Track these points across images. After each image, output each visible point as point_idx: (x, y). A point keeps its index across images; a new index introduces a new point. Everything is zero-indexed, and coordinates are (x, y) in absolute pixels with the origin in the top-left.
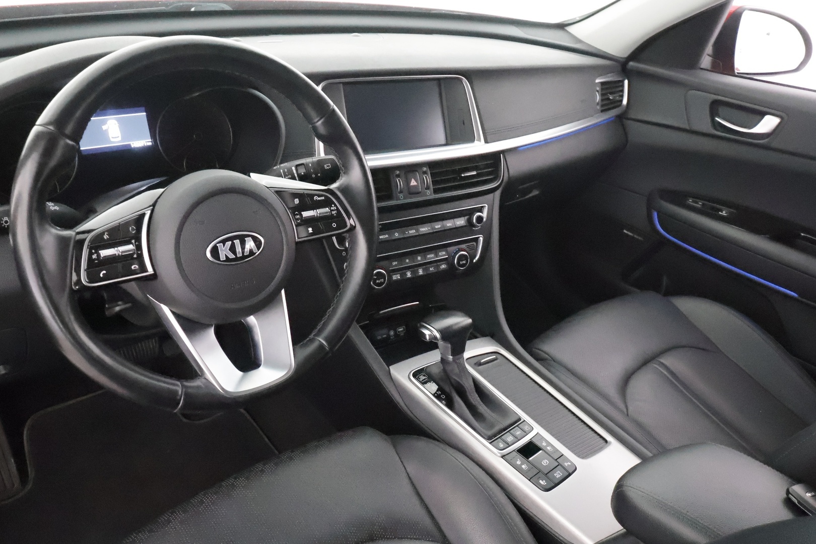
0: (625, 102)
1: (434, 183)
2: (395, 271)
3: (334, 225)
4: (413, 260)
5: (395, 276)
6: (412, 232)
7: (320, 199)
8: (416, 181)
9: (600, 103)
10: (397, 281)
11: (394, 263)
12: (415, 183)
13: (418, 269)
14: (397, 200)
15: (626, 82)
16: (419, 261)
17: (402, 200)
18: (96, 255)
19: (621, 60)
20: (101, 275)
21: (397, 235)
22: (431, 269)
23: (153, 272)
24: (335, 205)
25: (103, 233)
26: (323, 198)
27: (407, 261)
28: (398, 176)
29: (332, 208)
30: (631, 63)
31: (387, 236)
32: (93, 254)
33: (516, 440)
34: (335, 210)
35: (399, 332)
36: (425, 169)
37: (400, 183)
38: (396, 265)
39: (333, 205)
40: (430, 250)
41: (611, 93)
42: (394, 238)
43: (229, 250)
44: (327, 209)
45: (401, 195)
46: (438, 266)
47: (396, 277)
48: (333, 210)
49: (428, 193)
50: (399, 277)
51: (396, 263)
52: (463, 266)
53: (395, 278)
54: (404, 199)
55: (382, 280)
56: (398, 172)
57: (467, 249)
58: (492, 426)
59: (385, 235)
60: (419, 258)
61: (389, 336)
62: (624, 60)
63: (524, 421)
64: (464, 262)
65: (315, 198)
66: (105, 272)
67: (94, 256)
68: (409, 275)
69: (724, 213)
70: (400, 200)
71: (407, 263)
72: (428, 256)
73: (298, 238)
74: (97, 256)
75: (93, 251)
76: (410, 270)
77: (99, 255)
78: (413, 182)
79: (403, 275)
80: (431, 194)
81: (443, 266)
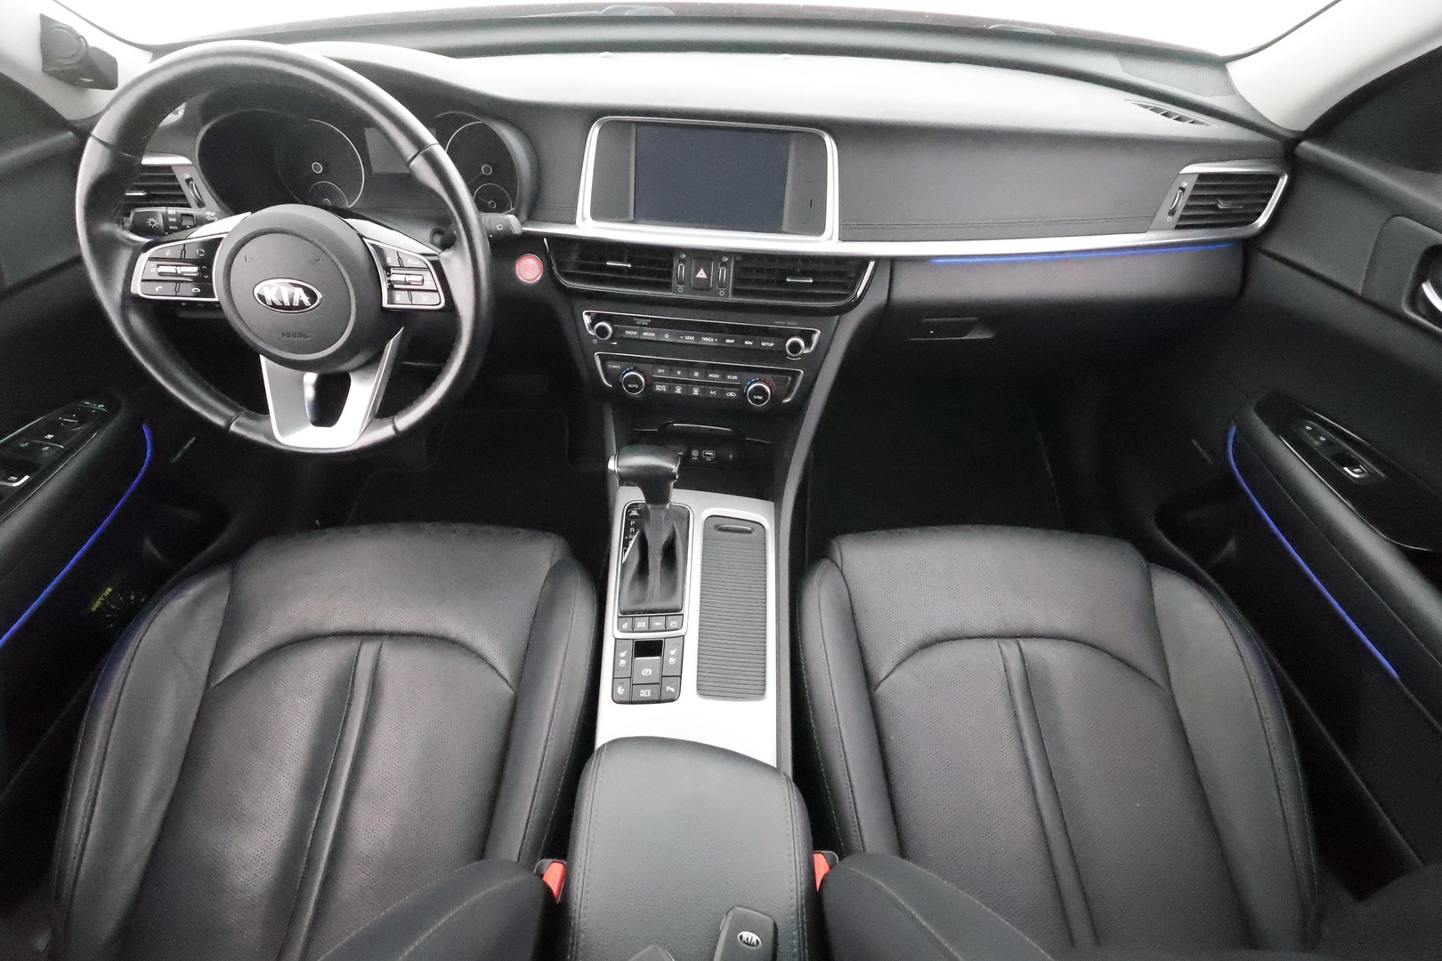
0: (1262, 221)
1: (737, 280)
2: (661, 381)
4: (689, 374)
5: (659, 386)
6: (690, 339)
8: (708, 274)
9: (1179, 212)
10: (662, 393)
11: (659, 371)
12: (704, 276)
14: (673, 291)
15: (1283, 182)
16: (696, 378)
19: (1287, 134)
21: (666, 336)
22: (712, 392)
27: (680, 373)
28: (683, 261)
30: (1305, 145)
31: (654, 334)
33: (647, 629)
35: (705, 455)
36: (726, 259)
37: (680, 269)
38: (661, 374)
40: (713, 368)
41: (1224, 198)
42: (662, 340)
45: (681, 287)
46: (724, 392)
47: (660, 388)
49: (724, 293)
50: (664, 390)
51: (662, 371)
52: (757, 401)
53: (657, 390)
54: (684, 293)
55: (637, 386)
56: (684, 256)
57: (773, 383)
58: (641, 600)
59: (652, 332)
60: (696, 374)
62: (1292, 136)
63: (683, 615)
64: (760, 398)
68: (679, 391)
69: (1354, 474)
70: (678, 292)
71: (678, 376)
72: (710, 376)
76: (670, 384)
78: (702, 274)
79: (671, 388)
80: (727, 295)
81: (731, 394)
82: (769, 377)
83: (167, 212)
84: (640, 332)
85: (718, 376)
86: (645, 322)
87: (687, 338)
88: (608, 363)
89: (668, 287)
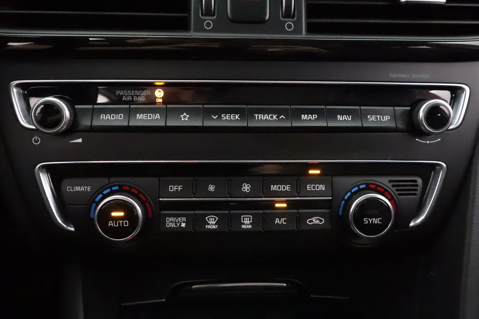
5: (171, 219)
10: (178, 232)
11: (173, 188)
13: (239, 215)
22: (277, 221)
27: (211, 188)
38: (176, 194)
47: (176, 222)
49: (289, 26)
50: (183, 225)
51: (180, 188)
52: (372, 229)
53: (173, 226)
57: (393, 191)
59: (153, 112)
60: (246, 188)
64: (376, 221)
68: (212, 223)
71: (210, 194)
72: (274, 188)
76: (218, 212)
80: (297, 30)
81: (315, 221)
82: (384, 181)
85: (287, 188)
87: (226, 117)
89: (184, 25)
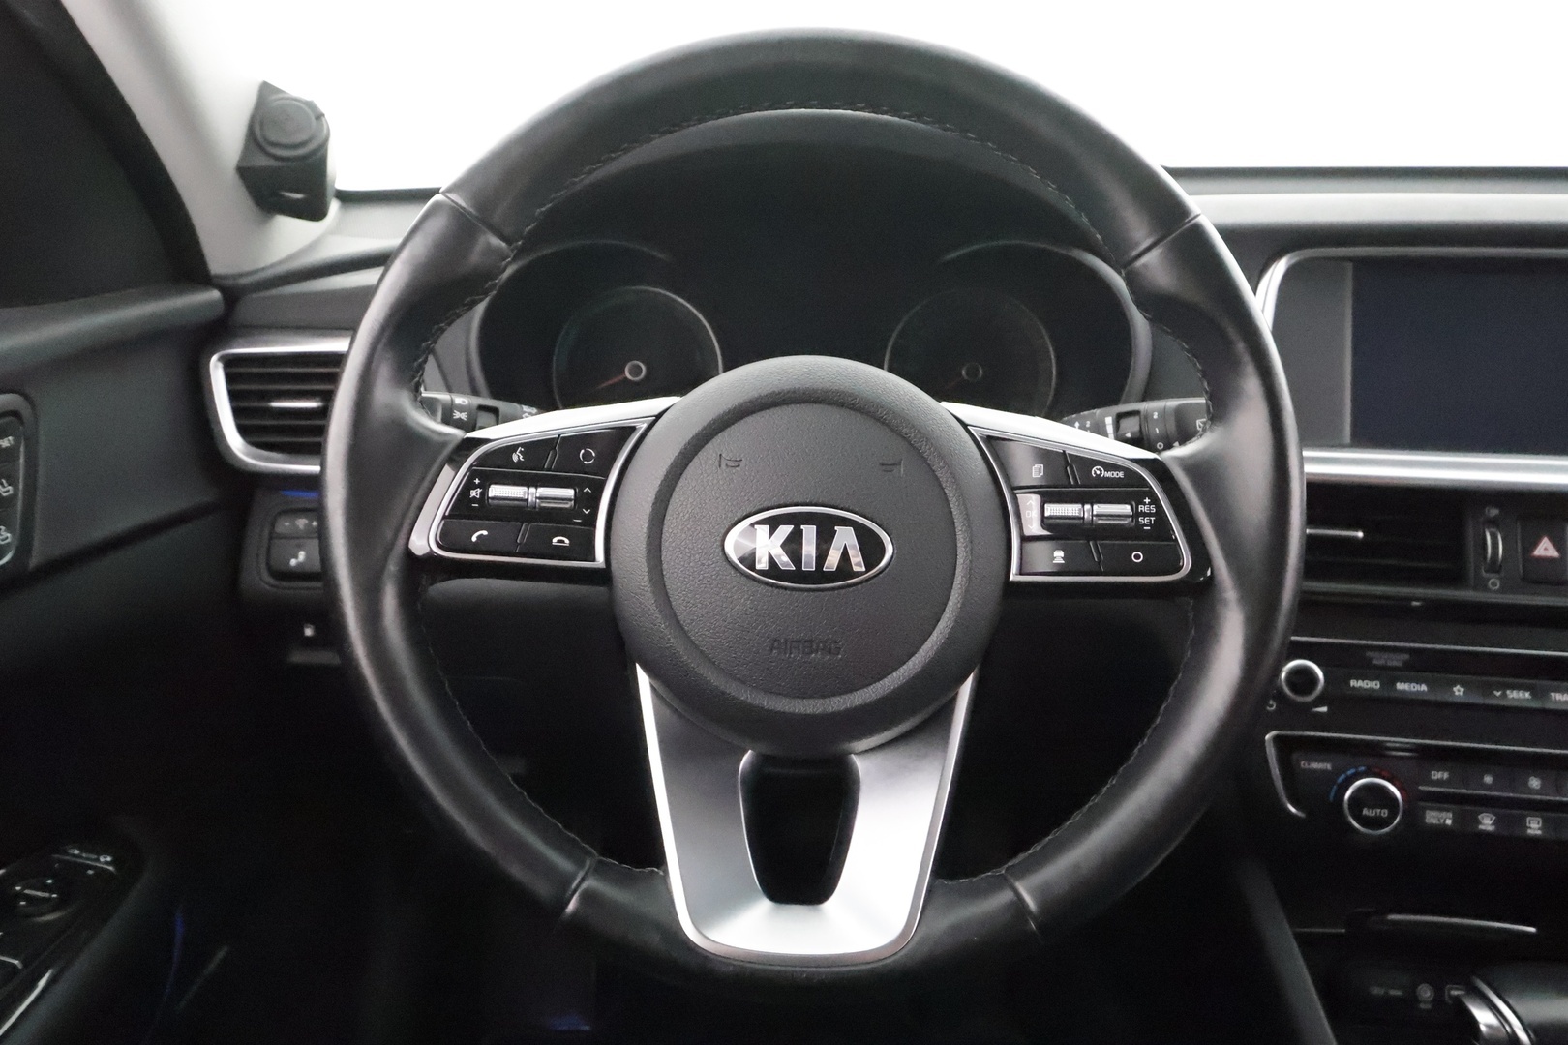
2: (1441, 800)
3: (1138, 557)
4: (1510, 782)
5: (1433, 813)
6: (1519, 696)
7: (1109, 474)
8: (1560, 549)
10: (1440, 831)
11: (1436, 775)
12: (1553, 553)
13: (1525, 816)
14: (1475, 588)
16: (1531, 791)
17: (1493, 591)
18: (479, 490)
20: (474, 539)
21: (1459, 691)
23: (603, 566)
24: (1155, 501)
25: (513, 448)
26: (1121, 475)
27: (1488, 779)
28: (1493, 523)
29: (1141, 508)
31: (1424, 688)
32: (475, 487)
34: (1149, 515)
37: (1495, 544)
38: (1439, 783)
39: (1147, 501)
42: (1448, 698)
43: (782, 546)
44: (1126, 509)
45: (1495, 579)
47: (1439, 818)
48: (1145, 515)
50: (1449, 822)
51: (1446, 776)
53: (1435, 822)
54: (1502, 590)
55: (1385, 813)
56: (1494, 512)
59: (1419, 682)
60: (1535, 783)
61: (1412, 999)
65: (1095, 471)
66: (485, 533)
67: (475, 493)
70: (1488, 590)
71: (1487, 788)
73: (1021, 573)
74: (481, 493)
75: (477, 481)
76: (1497, 810)
77: (484, 494)
78: (1545, 549)
79: (1465, 819)
83: (452, 400)
84: (1389, 683)
86: (1396, 661)
87: (1513, 694)
88: (1295, 756)
89: (1457, 578)
